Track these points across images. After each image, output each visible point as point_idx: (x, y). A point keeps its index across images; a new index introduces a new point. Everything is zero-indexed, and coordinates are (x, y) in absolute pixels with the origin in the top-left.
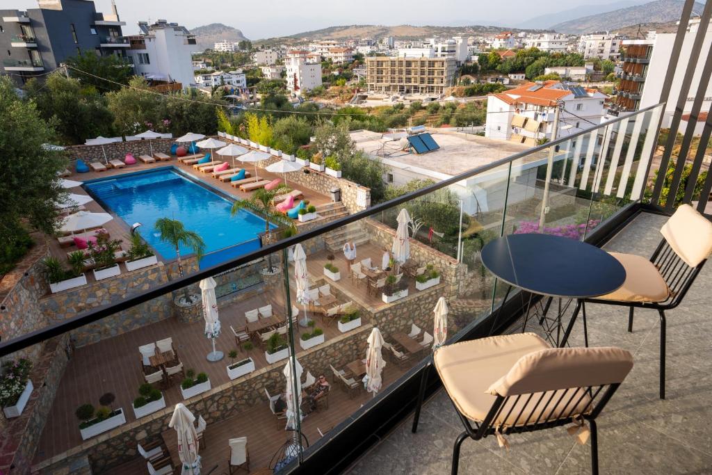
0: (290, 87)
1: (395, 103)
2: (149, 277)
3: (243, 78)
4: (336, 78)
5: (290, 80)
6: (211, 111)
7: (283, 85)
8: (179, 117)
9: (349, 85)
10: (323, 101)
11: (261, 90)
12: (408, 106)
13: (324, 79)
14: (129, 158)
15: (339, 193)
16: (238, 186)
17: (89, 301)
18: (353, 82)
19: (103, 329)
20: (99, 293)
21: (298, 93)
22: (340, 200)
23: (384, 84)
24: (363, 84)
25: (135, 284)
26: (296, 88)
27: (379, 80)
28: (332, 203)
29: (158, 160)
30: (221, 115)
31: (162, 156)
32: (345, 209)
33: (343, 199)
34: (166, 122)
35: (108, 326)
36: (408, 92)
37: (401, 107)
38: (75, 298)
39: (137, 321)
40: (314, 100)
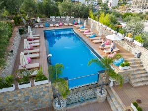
0: (109, 6)
1: (140, 12)
2: (44, 90)
3: (97, 3)
4: (122, 4)
5: (109, 4)
6: (88, 10)
7: (107, 5)
8: (78, 11)
9: (126, 6)
10: (117, 10)
11: (100, 6)
12: (144, 13)
13: (118, 4)
14: (61, 24)
15: (139, 55)
16: (92, 40)
17: (14, 98)
18: (127, 5)
19: (21, 109)
20: (19, 95)
21: (110, 7)
22: (139, 57)
23: (137, 6)
24: (130, 6)
25: (37, 92)
26: (110, 6)
27: (136, 5)
28: (135, 58)
29: (69, 25)
30: (91, 12)
31: (70, 24)
32: (141, 63)
33: (141, 57)
34: (73, 13)
35: (23, 108)
36: (145, 9)
37: (142, 13)
38: (8, 97)
39: (36, 107)
40: (115, 10)
